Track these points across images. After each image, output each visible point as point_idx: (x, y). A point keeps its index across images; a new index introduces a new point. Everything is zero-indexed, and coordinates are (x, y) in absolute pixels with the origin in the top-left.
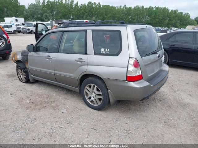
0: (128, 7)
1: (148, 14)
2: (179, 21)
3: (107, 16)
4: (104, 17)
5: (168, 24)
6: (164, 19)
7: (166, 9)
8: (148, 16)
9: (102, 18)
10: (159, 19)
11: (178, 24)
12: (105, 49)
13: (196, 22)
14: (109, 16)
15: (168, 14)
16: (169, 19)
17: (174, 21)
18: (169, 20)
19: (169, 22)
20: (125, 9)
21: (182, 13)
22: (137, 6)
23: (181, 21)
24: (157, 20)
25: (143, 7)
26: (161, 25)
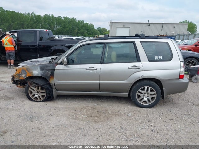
0: (37, 15)
1: (58, 23)
2: (86, 31)
3: (14, 22)
4: (10, 24)
5: (77, 33)
6: (73, 29)
7: (74, 19)
8: (59, 25)
9: (8, 25)
10: (69, 28)
11: (85, 34)
12: (158, 56)
13: (99, 32)
14: (16, 23)
15: (76, 24)
16: (77, 28)
17: (82, 30)
18: (78, 30)
19: (78, 32)
20: (34, 17)
21: (87, 24)
22: (46, 14)
23: (88, 31)
24: (68, 29)
25: (53, 16)
26: (71, 34)
